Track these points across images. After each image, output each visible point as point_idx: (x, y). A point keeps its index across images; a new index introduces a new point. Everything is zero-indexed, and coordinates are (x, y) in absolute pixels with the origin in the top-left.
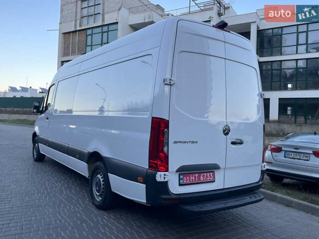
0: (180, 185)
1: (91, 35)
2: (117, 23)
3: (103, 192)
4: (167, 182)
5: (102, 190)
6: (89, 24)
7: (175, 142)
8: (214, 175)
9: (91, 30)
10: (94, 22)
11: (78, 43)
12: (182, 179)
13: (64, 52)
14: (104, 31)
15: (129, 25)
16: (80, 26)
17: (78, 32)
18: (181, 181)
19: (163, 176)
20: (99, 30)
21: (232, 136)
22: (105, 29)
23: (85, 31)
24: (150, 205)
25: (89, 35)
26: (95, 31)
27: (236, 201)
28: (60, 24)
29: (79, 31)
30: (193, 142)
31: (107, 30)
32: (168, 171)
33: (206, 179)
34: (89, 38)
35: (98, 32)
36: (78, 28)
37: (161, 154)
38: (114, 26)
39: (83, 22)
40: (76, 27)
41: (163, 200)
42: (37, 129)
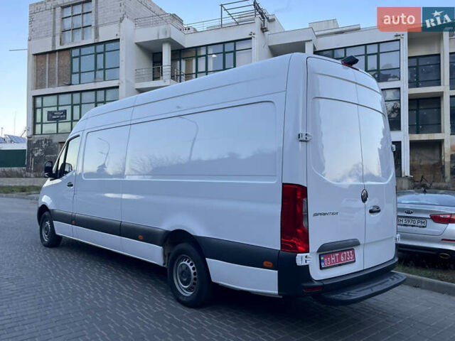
0: (321, 268)
1: (79, 57)
2: (118, 40)
3: (194, 284)
4: (308, 266)
5: (192, 281)
6: (75, 40)
7: (316, 215)
8: (353, 253)
9: (78, 50)
10: (83, 39)
11: (58, 70)
12: (323, 261)
13: (37, 81)
14: (98, 51)
15: (136, 43)
16: (61, 44)
17: (57, 53)
18: (323, 264)
19: (304, 259)
20: (91, 50)
21: (370, 203)
22: (100, 49)
23: (68, 52)
24: (281, 297)
25: (75, 57)
26: (84, 51)
27: (380, 284)
28: (29, 40)
29: (59, 51)
30: (333, 214)
31: (102, 50)
32: (308, 252)
33: (347, 260)
34: (76, 61)
35: (89, 53)
36: (58, 47)
37: (299, 231)
38: (113, 44)
39: (64, 38)
40: (54, 44)
41: (305, 289)
42: (46, 200)
